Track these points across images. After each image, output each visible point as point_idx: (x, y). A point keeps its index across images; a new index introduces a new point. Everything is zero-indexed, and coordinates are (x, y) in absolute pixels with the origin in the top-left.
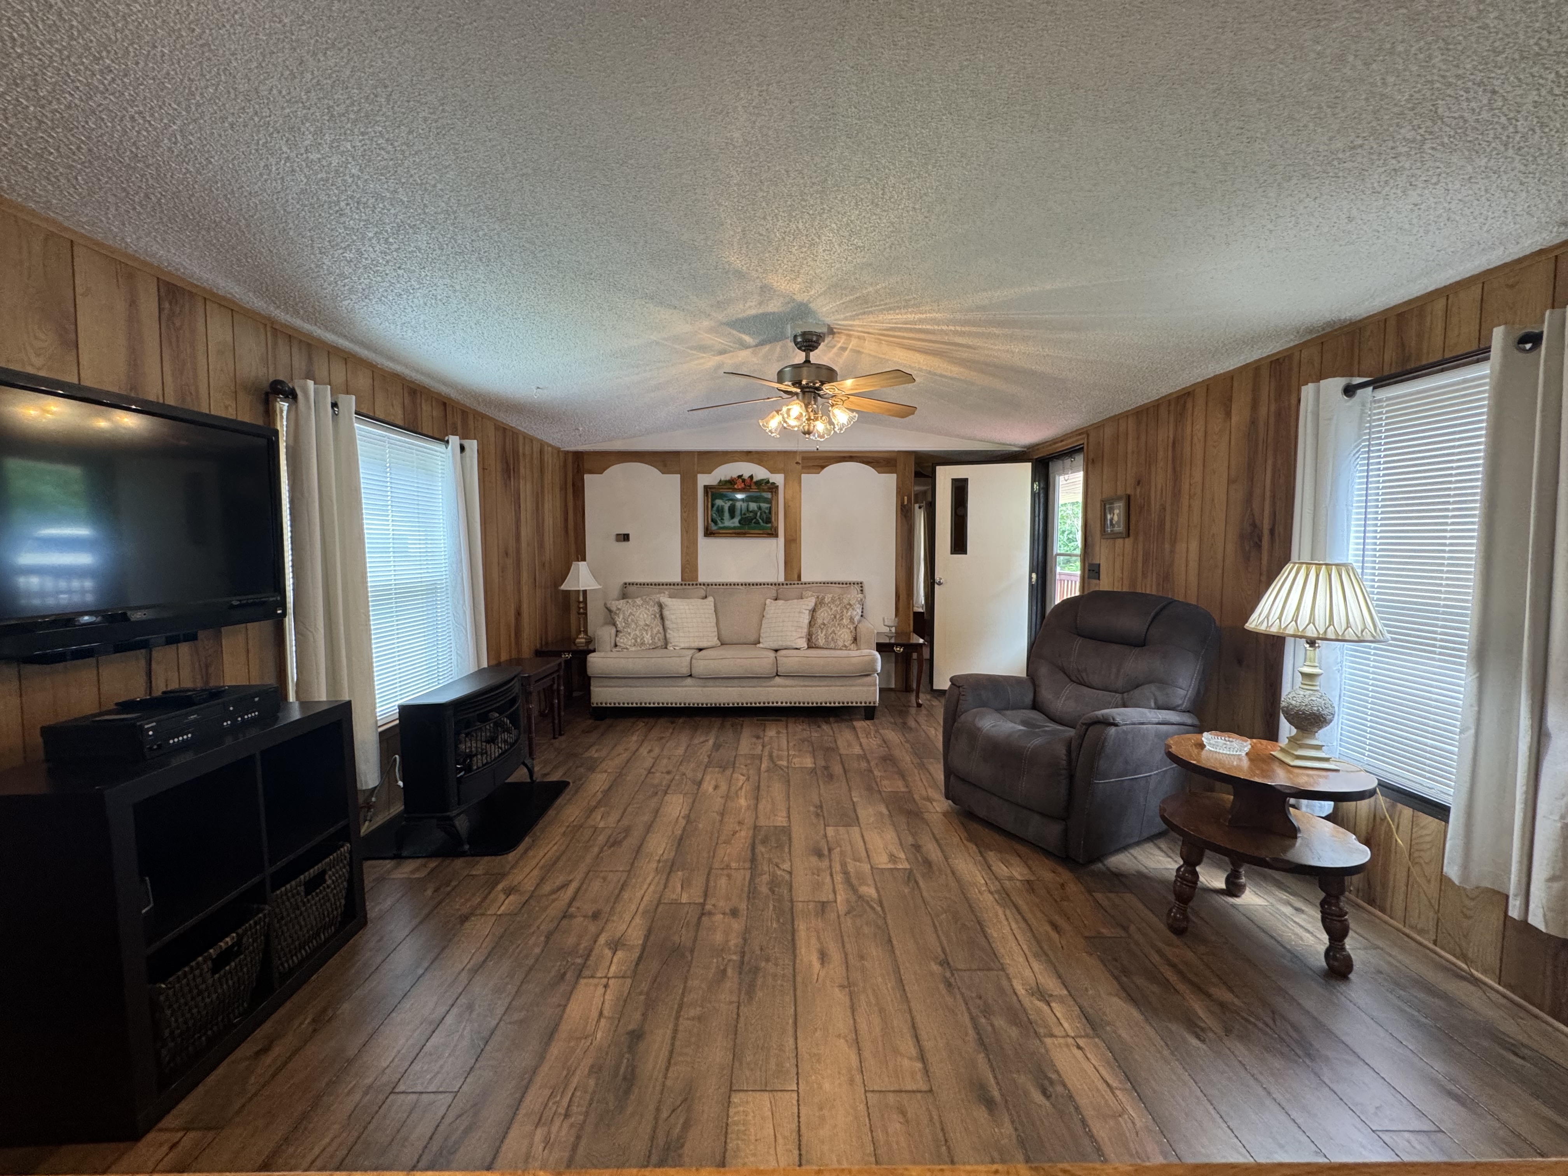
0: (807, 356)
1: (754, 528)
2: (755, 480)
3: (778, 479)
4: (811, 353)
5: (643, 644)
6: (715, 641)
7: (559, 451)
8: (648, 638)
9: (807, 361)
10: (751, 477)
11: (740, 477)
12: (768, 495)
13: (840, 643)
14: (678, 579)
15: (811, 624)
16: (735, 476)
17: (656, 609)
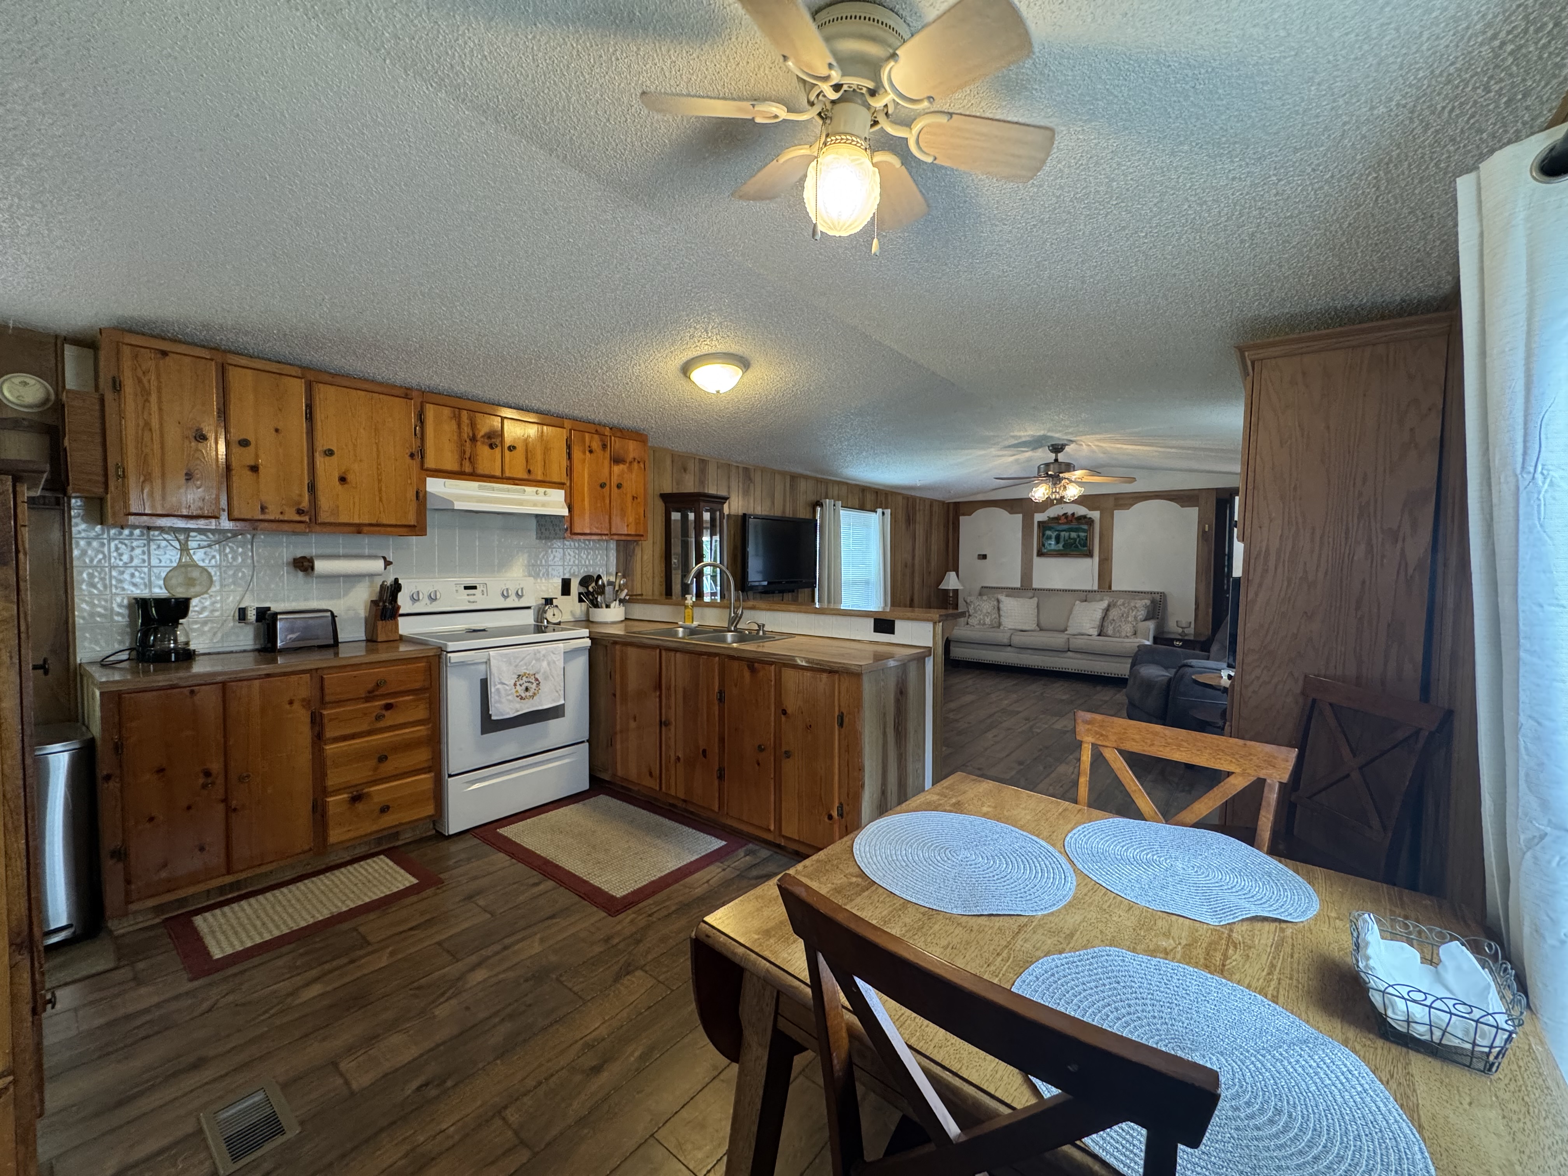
0: (1056, 456)
1: (1073, 551)
2: (1076, 516)
3: (1095, 515)
4: (1059, 455)
5: (984, 624)
6: (1034, 626)
7: (943, 503)
8: (988, 621)
9: (1056, 460)
10: (1073, 514)
11: (1065, 514)
12: (1085, 527)
13: (1123, 634)
14: (1018, 585)
15: (1104, 619)
16: (1061, 513)
17: (996, 603)
